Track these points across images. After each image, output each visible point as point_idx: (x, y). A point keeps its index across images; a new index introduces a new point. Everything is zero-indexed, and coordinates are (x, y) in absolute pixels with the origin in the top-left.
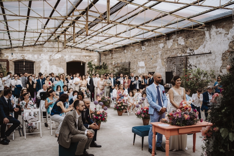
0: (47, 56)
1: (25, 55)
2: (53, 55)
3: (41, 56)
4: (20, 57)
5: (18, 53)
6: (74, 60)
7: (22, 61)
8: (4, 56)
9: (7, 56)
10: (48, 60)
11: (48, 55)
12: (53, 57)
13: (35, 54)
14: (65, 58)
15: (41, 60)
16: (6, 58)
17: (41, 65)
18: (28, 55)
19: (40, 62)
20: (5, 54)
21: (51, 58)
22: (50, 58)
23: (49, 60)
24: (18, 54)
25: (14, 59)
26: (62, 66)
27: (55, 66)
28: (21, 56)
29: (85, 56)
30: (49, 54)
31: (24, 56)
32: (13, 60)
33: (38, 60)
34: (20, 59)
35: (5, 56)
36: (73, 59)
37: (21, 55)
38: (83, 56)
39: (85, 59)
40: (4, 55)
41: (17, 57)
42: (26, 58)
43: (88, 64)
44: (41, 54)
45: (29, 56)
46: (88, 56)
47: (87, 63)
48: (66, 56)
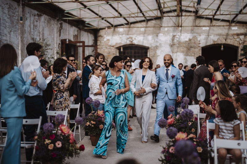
0: (168, 37)
1: (134, 37)
2: (179, 35)
3: (158, 37)
4: (125, 41)
5: (122, 35)
6: (216, 43)
7: (130, 47)
8: (103, 40)
9: (108, 40)
10: (170, 44)
11: (170, 36)
12: (178, 39)
13: (149, 35)
14: (199, 39)
15: (158, 44)
16: (107, 42)
17: (158, 52)
18: (138, 36)
19: (157, 47)
20: (105, 36)
21: (175, 41)
22: (173, 40)
23: (172, 44)
24: (124, 35)
25: (117, 43)
26: (193, 55)
27: (182, 54)
28: (128, 39)
29: (238, 35)
30: (171, 34)
31: (132, 38)
32: (116, 45)
33: (154, 45)
34: (126, 44)
35: (105, 40)
36: (214, 41)
37: (128, 36)
38: (233, 35)
39: (238, 40)
40: (104, 38)
41: (122, 40)
42: (136, 42)
43: (242, 50)
44: (158, 34)
45: (139, 39)
46: (242, 34)
47: (241, 47)
48: (200, 36)
